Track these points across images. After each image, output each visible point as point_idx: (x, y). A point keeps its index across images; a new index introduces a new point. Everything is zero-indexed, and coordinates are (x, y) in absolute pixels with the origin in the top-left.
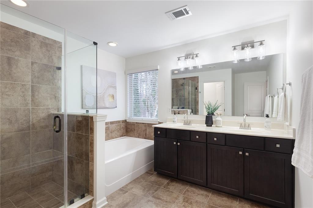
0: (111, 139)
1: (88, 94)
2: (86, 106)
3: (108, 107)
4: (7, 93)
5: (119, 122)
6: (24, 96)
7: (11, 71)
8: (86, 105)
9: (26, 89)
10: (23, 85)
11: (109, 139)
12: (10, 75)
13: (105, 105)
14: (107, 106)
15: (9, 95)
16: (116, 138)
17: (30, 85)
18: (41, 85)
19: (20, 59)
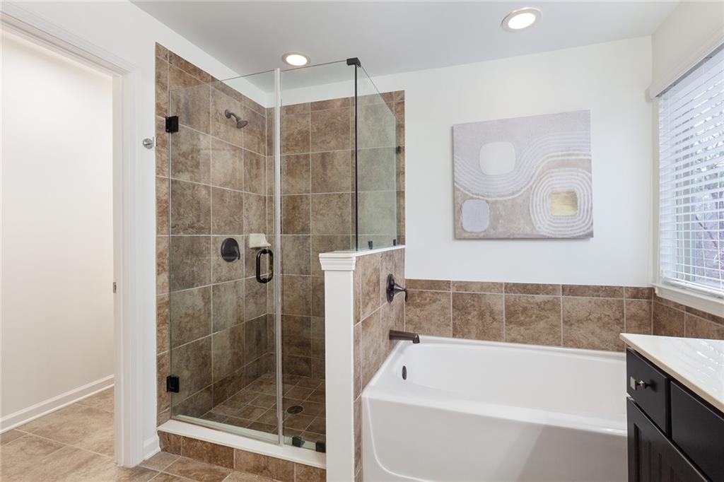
0: (565, 345)
1: (472, 198)
2: (465, 231)
3: (548, 235)
4: (321, 212)
5: (612, 291)
6: (341, 214)
7: (326, 175)
8: (462, 229)
9: (343, 202)
10: (340, 196)
11: (559, 345)
12: (324, 181)
13: (534, 228)
14: (544, 230)
15: (323, 215)
16: (594, 347)
17: (349, 194)
18: (367, 192)
19: (336, 151)
